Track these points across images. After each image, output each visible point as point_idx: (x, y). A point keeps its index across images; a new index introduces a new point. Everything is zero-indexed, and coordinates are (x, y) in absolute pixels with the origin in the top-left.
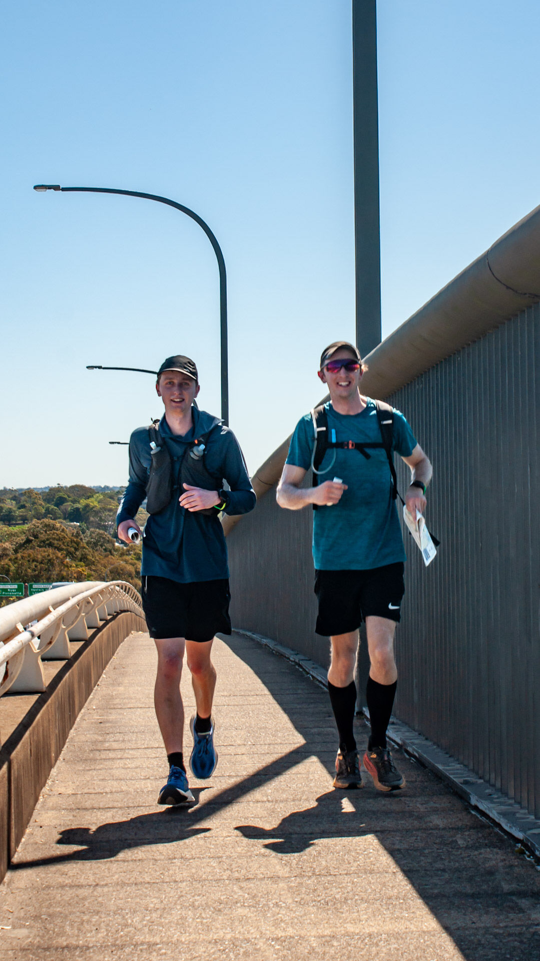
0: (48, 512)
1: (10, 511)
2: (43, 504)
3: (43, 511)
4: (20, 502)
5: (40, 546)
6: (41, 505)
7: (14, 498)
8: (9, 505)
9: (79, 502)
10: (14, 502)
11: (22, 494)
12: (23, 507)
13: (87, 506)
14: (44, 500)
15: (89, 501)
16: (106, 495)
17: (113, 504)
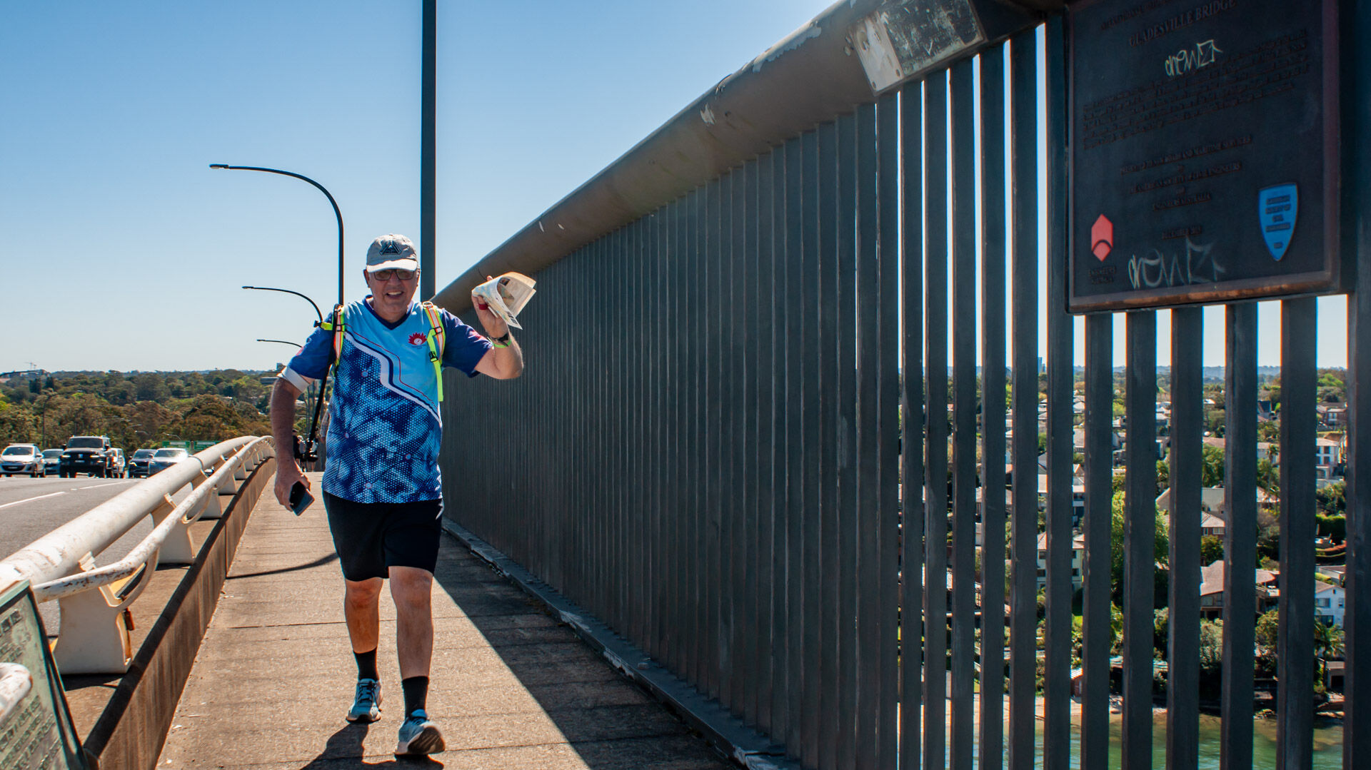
0: (208, 389)
1: (179, 388)
2: (204, 382)
3: (204, 388)
4: (187, 381)
5: (202, 414)
6: (203, 383)
7: (183, 378)
8: (179, 383)
9: (231, 382)
10: (182, 381)
11: (188, 376)
12: (189, 385)
13: (237, 385)
14: (205, 380)
15: (238, 381)
16: (251, 377)
17: (257, 384)
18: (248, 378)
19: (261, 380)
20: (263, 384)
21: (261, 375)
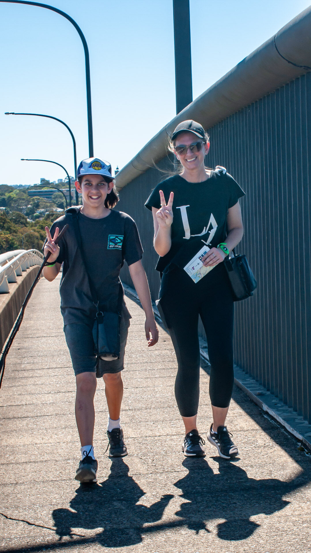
16: (20, 190)
17: (25, 196)
18: (18, 191)
19: (28, 192)
20: (30, 195)
21: (28, 189)
